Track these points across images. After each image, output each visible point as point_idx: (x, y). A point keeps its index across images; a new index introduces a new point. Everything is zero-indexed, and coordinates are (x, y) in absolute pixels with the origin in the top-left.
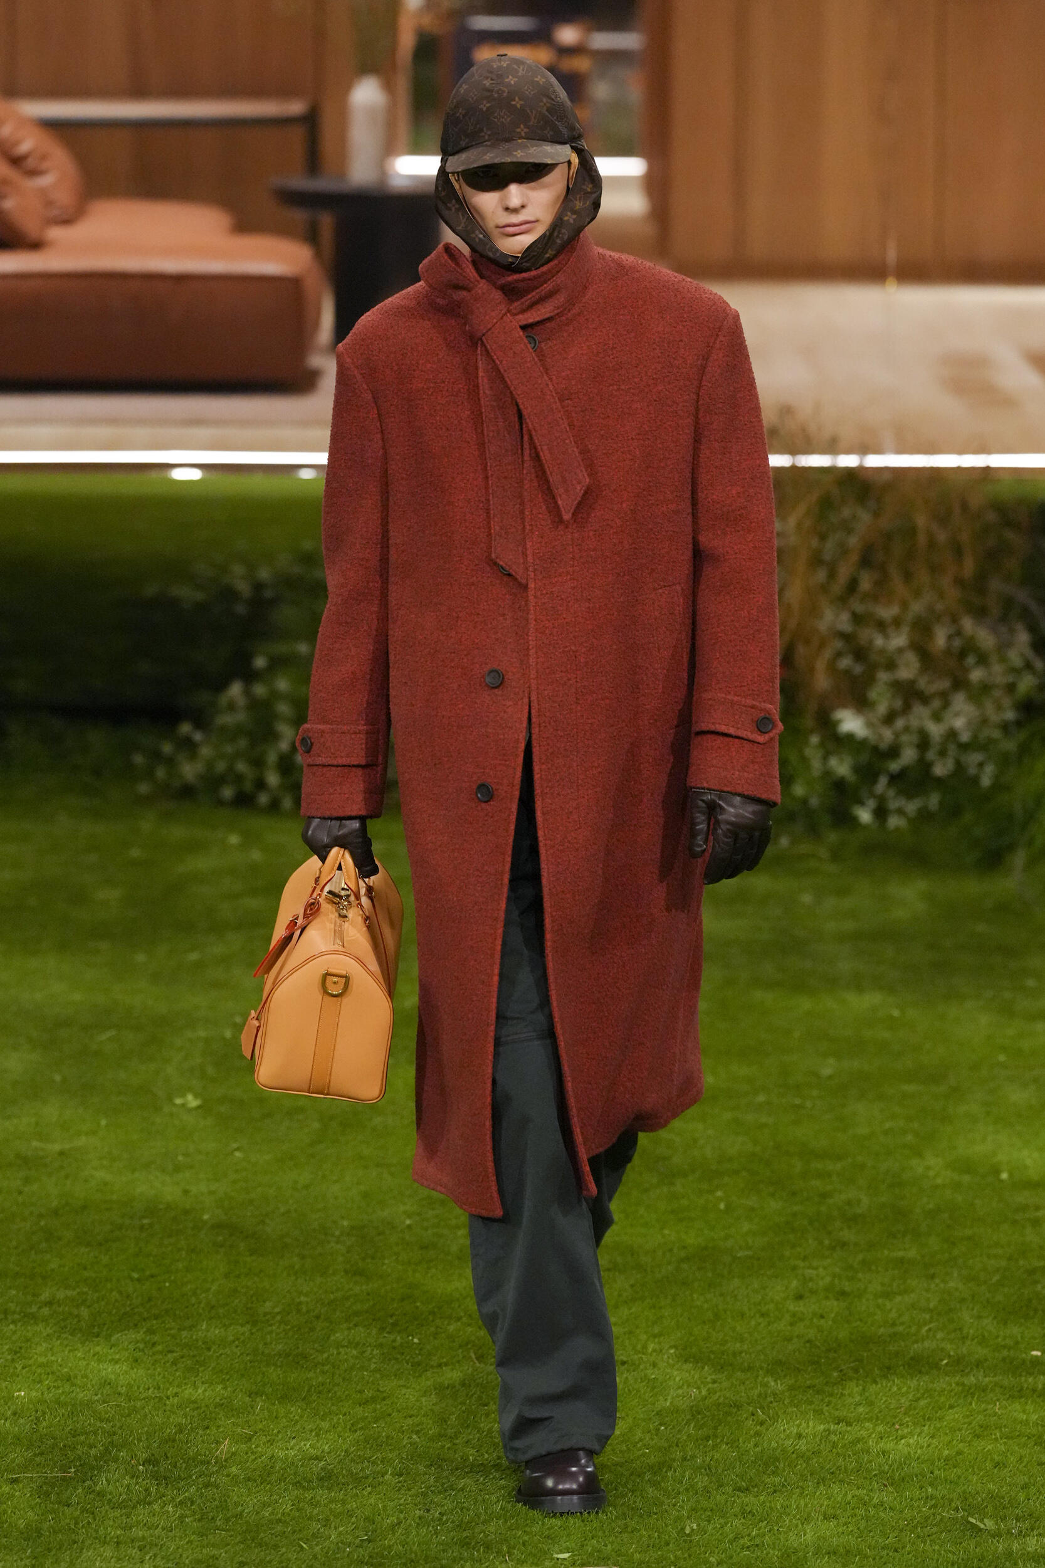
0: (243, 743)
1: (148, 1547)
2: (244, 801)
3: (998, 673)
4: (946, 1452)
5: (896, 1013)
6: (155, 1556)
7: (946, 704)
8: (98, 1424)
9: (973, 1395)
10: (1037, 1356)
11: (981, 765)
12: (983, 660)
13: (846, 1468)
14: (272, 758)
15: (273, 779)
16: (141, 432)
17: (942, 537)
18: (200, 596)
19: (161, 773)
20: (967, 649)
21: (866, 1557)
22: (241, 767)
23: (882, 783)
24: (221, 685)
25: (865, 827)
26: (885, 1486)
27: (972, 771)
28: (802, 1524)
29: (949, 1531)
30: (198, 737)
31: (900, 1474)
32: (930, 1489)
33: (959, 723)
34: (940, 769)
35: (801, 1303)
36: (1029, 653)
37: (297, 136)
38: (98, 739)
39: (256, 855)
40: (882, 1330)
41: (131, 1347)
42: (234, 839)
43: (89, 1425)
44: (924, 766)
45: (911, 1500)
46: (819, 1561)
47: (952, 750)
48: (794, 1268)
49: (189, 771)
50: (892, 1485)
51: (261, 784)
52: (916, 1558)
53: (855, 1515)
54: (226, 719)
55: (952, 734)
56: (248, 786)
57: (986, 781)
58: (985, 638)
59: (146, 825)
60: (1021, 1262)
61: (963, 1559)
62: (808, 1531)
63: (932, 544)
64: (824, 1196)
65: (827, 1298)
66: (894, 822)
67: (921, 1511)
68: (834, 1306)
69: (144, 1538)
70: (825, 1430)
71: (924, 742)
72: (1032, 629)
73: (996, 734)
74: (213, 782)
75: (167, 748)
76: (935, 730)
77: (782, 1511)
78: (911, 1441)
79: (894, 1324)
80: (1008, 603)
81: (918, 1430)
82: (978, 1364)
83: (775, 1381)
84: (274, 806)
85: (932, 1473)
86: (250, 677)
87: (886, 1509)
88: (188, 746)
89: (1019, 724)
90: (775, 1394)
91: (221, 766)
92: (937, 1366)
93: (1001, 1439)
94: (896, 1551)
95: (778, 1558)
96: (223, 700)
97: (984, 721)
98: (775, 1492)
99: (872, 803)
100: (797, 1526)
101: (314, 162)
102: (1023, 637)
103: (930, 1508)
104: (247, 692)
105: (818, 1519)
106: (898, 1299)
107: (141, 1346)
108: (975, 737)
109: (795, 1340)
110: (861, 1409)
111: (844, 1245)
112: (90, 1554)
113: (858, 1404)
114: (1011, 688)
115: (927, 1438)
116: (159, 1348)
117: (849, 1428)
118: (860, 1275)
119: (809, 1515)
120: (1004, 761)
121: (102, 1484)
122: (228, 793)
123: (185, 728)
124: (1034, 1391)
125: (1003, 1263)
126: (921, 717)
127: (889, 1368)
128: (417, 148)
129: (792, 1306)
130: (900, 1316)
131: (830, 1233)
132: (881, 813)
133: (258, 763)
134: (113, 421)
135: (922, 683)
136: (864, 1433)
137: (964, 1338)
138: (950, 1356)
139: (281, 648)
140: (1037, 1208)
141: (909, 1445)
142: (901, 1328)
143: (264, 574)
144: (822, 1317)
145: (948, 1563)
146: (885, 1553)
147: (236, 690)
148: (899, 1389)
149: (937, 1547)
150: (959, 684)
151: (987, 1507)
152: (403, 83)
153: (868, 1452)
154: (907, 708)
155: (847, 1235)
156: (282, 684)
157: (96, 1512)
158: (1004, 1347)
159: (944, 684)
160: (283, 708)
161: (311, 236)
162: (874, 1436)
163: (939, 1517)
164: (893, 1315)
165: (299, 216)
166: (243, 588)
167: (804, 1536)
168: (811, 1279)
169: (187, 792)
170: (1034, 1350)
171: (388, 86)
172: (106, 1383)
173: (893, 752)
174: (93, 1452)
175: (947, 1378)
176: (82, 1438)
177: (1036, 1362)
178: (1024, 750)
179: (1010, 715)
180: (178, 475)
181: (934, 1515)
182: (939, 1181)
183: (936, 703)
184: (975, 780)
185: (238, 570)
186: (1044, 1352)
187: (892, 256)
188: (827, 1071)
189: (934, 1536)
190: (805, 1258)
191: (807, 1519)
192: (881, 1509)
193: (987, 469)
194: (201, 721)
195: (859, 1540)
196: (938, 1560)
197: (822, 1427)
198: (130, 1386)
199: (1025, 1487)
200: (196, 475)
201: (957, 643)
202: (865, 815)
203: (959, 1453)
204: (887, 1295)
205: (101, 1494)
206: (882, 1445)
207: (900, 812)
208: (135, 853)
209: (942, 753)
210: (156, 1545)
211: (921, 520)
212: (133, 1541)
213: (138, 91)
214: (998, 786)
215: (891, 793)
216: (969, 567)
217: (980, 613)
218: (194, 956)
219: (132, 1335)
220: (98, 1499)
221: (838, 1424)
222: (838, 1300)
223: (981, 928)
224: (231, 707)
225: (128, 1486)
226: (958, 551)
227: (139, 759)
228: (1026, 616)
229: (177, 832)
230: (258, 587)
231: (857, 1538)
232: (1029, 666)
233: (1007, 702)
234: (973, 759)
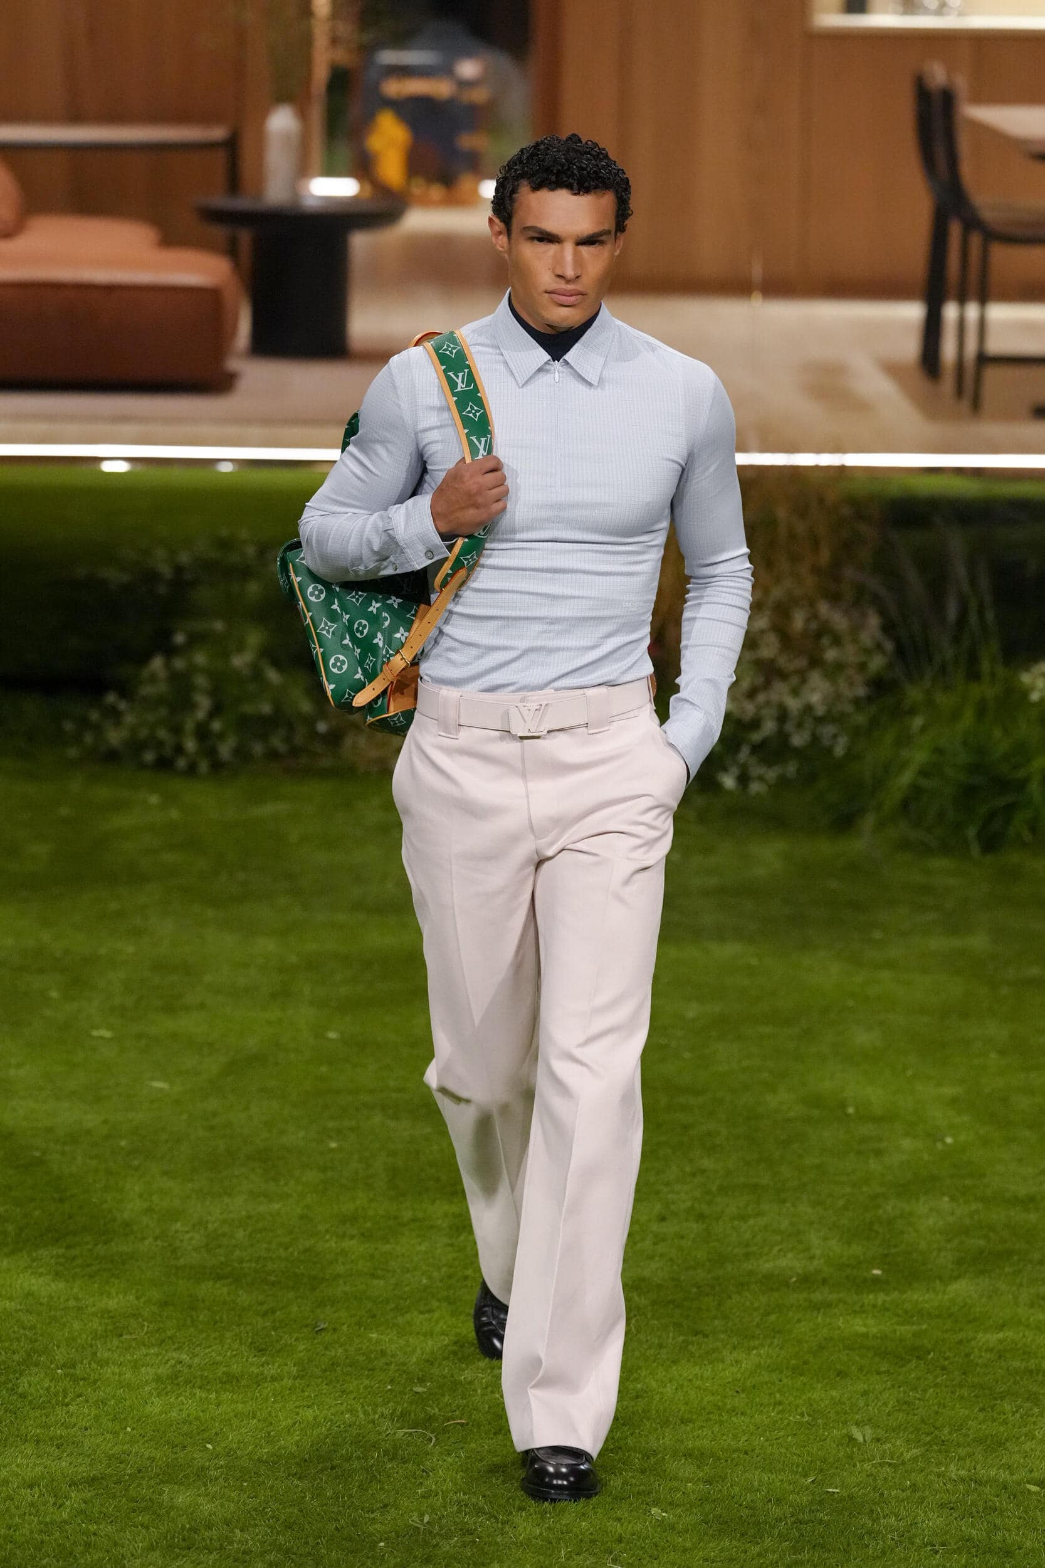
0: (163, 712)
1: (65, 1445)
2: (164, 764)
3: (850, 654)
4: (793, 1362)
5: (754, 961)
6: (72, 1453)
7: (804, 681)
8: (22, 1331)
9: (819, 1310)
10: (878, 1275)
11: (835, 736)
12: (837, 641)
13: (702, 1376)
14: (189, 725)
15: (191, 745)
16: (73, 428)
17: (801, 528)
18: (125, 578)
19: (88, 738)
20: (822, 631)
21: (719, 1459)
22: (162, 734)
23: (744, 754)
24: (144, 659)
25: (730, 793)
26: (737, 1392)
27: (826, 742)
28: (661, 1428)
29: (795, 1435)
30: (123, 706)
31: (751, 1382)
32: (778, 1396)
33: (815, 698)
34: (798, 740)
35: (664, 1224)
36: (879, 635)
37: (219, 159)
38: (31, 707)
39: (174, 814)
40: (736, 1251)
41: (53, 1261)
42: (154, 799)
43: (14, 1332)
44: (783, 737)
45: (761, 1406)
46: (676, 1463)
47: (808, 724)
48: (657, 1193)
49: (115, 737)
50: (743, 1391)
51: (179, 749)
52: (765, 1460)
53: (710, 1420)
54: (147, 690)
55: (808, 708)
56: (168, 751)
57: (839, 750)
58: (839, 621)
59: (75, 785)
60: (865, 1189)
61: (806, 1462)
62: (667, 1434)
63: (792, 536)
64: (686, 1127)
65: (687, 1220)
66: (755, 787)
67: (769, 1416)
68: (695, 1227)
69: (61, 1437)
70: (683, 1341)
71: (783, 716)
72: (882, 612)
73: (849, 708)
74: (136, 747)
75: (94, 716)
76: (793, 704)
77: (643, 1415)
78: (762, 1352)
79: (747, 1245)
80: (860, 591)
81: (769, 1341)
82: (825, 1281)
83: (639, 1296)
84: (191, 770)
85: (780, 1381)
86: (170, 651)
87: (737, 1414)
88: (114, 714)
89: (869, 699)
90: (639, 1308)
91: (144, 733)
92: (787, 1285)
93: (844, 1350)
94: (746, 1453)
95: (639, 1460)
96: (145, 673)
97: (838, 697)
98: (637, 1397)
99: (735, 771)
100: (656, 1429)
101: (234, 182)
102: (874, 621)
103: (778, 1413)
104: (168, 665)
105: (676, 1423)
106: (751, 1222)
107: (62, 1260)
108: (829, 711)
109: (657, 1259)
110: (716, 1322)
111: (703, 1171)
112: (12, 1451)
113: (715, 1317)
114: (862, 667)
115: (777, 1349)
116: (79, 1261)
117: (706, 1340)
118: (719, 1199)
119: (668, 1421)
120: (856, 733)
121: (24, 1385)
122: (149, 757)
123: (111, 698)
124: (874, 1306)
125: (848, 1190)
126: (780, 692)
127: (742, 1285)
128: (330, 171)
129: (655, 1227)
130: (754, 1237)
131: (691, 1161)
132: (743, 779)
133: (177, 730)
134: (50, 418)
135: (783, 662)
136: (719, 1344)
137: (812, 1258)
138: (798, 1275)
139: (199, 626)
140: (880, 1140)
141: (759, 1355)
142: (754, 1249)
143: (184, 558)
144: (682, 1237)
145: (793, 1465)
146: (735, 1455)
147: (157, 663)
148: (752, 1304)
149: (783, 1450)
150: (815, 662)
151: (829, 1412)
152: (317, 113)
153: (723, 1361)
154: (767, 685)
155: (706, 1163)
156: (200, 658)
157: (18, 1413)
158: (848, 1266)
159: (801, 662)
160: (201, 681)
161: (231, 251)
162: (728, 1346)
163: (786, 1422)
164: (748, 1236)
165: (219, 232)
166: (166, 570)
167: (663, 1438)
168: (673, 1203)
169: (112, 756)
170: (873, 1268)
171: (303, 114)
172: (29, 1294)
173: (755, 724)
174: (16, 1357)
175: (796, 1295)
176: (7, 1344)
177: (876, 1280)
178: (874, 723)
179: (861, 691)
180: (107, 467)
181: (781, 1419)
182: (792, 1114)
183: (794, 680)
184: (829, 751)
185: (160, 553)
186: (883, 1271)
187: (757, 272)
188: (690, 1014)
189: (781, 1439)
190: (668, 1184)
191: (666, 1423)
192: (734, 1414)
193: (842, 468)
194: (125, 690)
195: (713, 1443)
196: (784, 1462)
197: (681, 1338)
198: (51, 1297)
199: (865, 1393)
200: (122, 467)
201: (814, 626)
202: (729, 781)
203: (806, 1363)
204: (743, 1218)
205: (23, 1396)
206: (735, 1354)
207: (761, 778)
208: (64, 811)
209: (800, 725)
210: (73, 1443)
211: (782, 513)
212: (51, 1439)
213: (76, 117)
214: (851, 755)
215: (753, 761)
216: (825, 556)
217: (835, 598)
218: (113, 906)
219: (55, 1251)
220: (20, 1400)
221: (696, 1335)
222: (697, 1222)
223: (833, 884)
224: (153, 679)
225: (48, 1389)
226: (816, 543)
227: (69, 726)
228: (876, 600)
229: (103, 792)
230: (179, 570)
231: (711, 1441)
232: (879, 647)
233: (859, 679)
234: (828, 730)
